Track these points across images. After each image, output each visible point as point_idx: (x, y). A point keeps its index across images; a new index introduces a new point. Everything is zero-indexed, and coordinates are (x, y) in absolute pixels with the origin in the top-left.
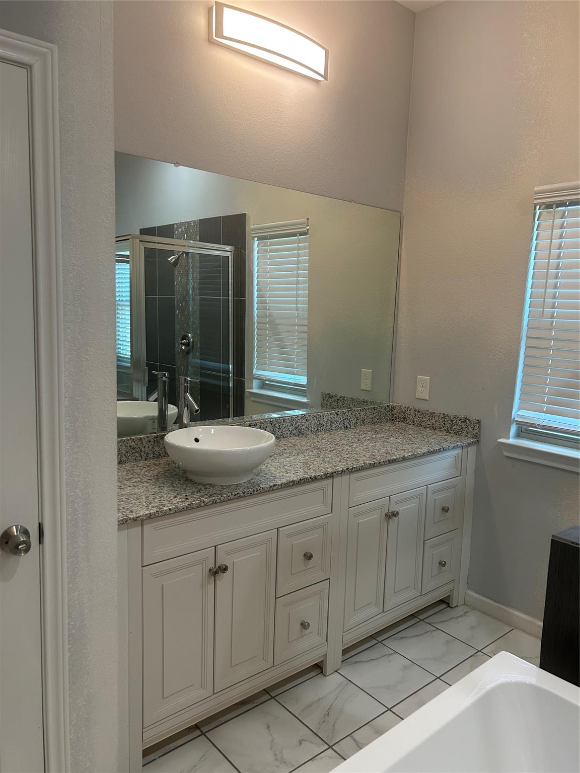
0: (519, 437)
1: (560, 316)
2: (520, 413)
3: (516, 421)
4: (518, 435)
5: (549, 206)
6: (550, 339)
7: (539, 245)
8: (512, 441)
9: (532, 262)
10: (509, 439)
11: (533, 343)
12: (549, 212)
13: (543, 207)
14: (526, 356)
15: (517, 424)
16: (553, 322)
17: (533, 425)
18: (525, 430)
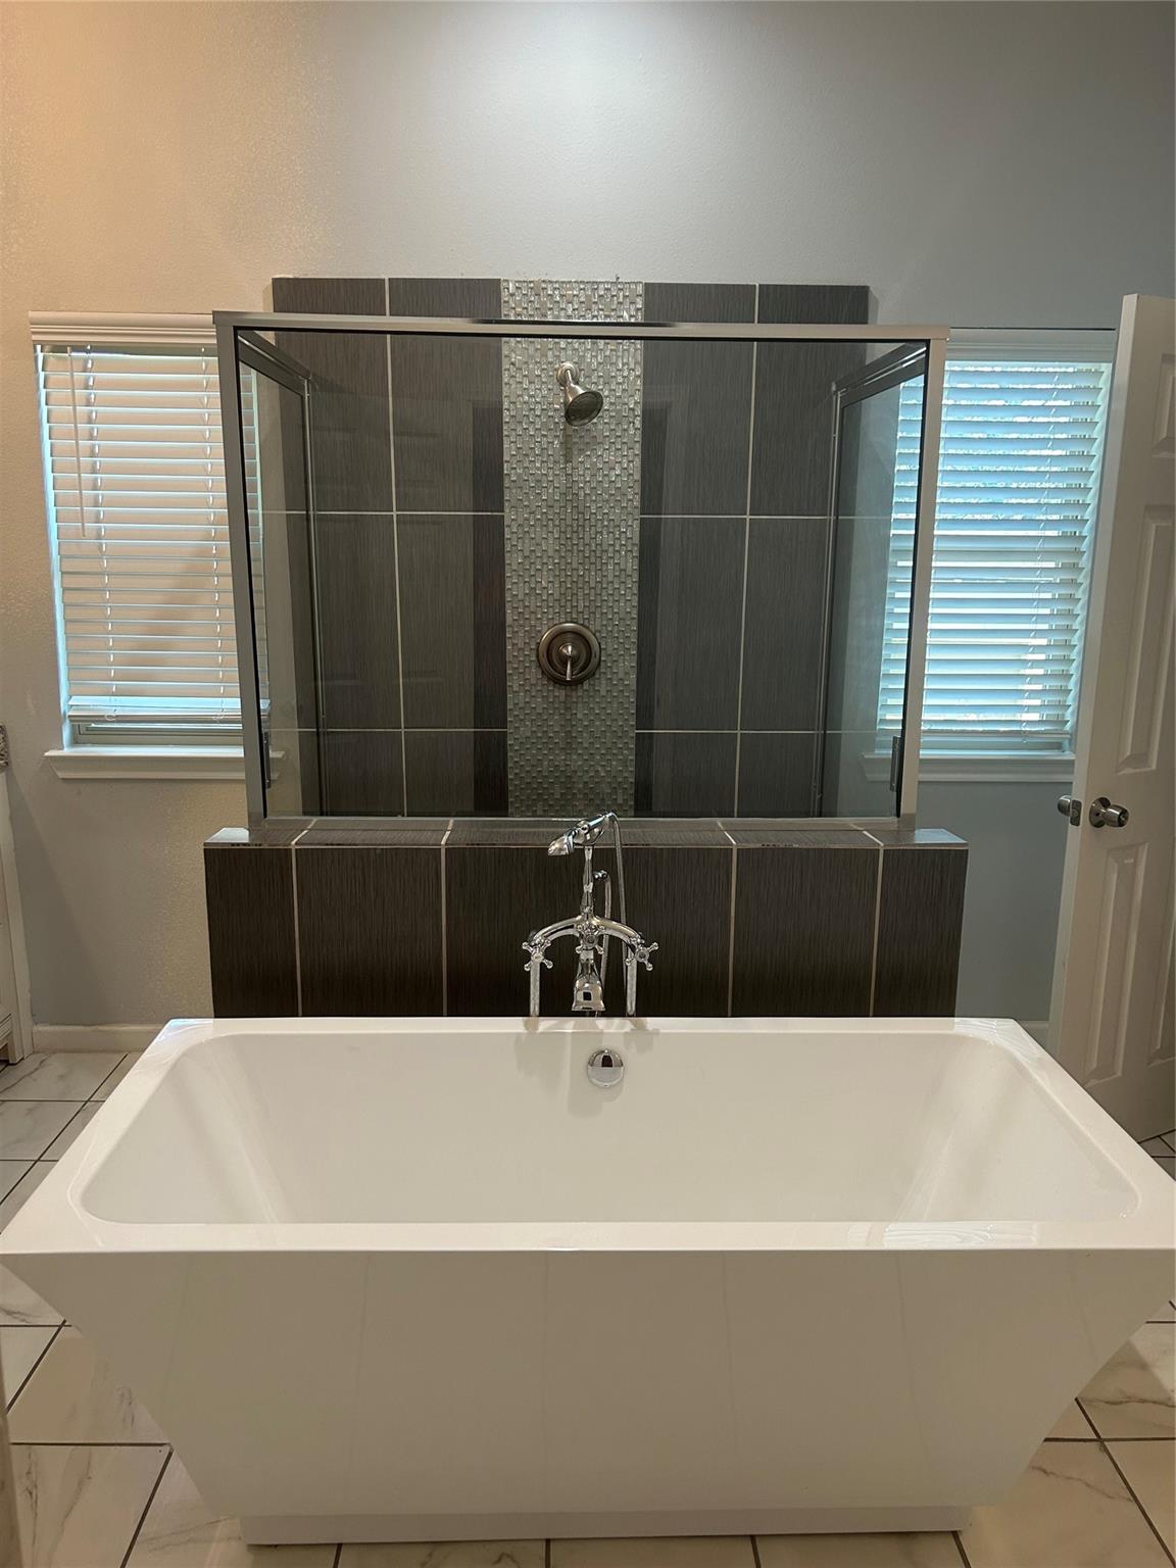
0: (77, 743)
1: (112, 535)
2: (74, 702)
3: (70, 716)
4: (76, 741)
5: (59, 348)
6: (102, 574)
7: (53, 415)
8: (67, 751)
9: (47, 444)
10: (62, 749)
11: (73, 582)
12: (60, 358)
13: (47, 348)
14: (66, 605)
15: (71, 721)
16: (101, 545)
17: (100, 719)
18: (87, 729)
